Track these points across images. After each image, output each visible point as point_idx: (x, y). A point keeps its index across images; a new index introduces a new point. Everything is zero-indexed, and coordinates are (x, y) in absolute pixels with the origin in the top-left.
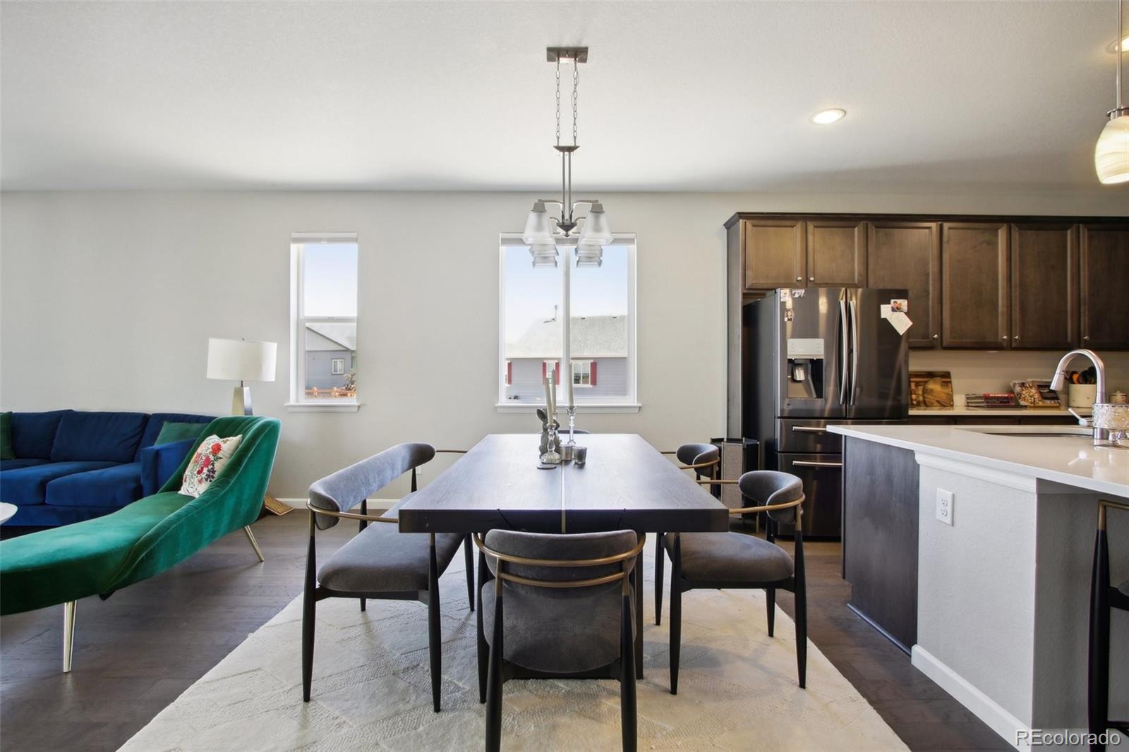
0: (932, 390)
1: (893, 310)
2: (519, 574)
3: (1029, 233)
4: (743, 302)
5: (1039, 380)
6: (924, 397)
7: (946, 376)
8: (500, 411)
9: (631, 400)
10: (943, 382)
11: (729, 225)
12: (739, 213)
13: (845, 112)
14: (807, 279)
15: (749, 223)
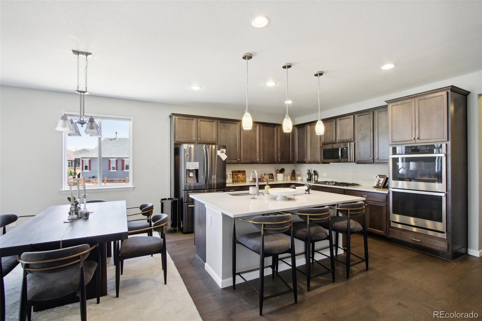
0: (239, 177)
1: (221, 152)
2: (34, 267)
3: (265, 128)
4: (174, 147)
5: (270, 172)
6: (237, 179)
7: (244, 172)
8: (63, 193)
9: (130, 185)
10: (243, 174)
11: (171, 117)
12: (173, 114)
13: (201, 88)
14: (198, 139)
15: (177, 117)
